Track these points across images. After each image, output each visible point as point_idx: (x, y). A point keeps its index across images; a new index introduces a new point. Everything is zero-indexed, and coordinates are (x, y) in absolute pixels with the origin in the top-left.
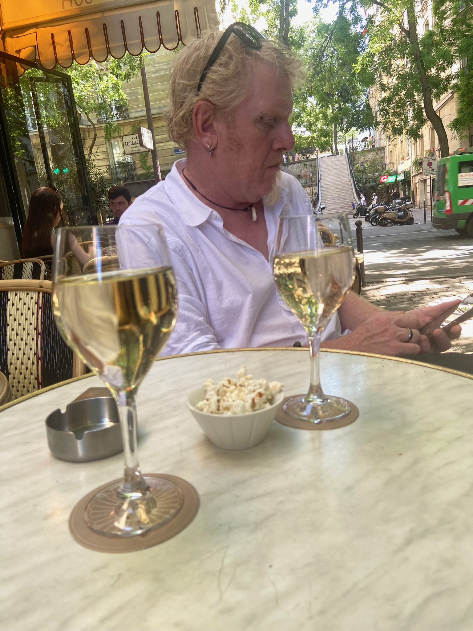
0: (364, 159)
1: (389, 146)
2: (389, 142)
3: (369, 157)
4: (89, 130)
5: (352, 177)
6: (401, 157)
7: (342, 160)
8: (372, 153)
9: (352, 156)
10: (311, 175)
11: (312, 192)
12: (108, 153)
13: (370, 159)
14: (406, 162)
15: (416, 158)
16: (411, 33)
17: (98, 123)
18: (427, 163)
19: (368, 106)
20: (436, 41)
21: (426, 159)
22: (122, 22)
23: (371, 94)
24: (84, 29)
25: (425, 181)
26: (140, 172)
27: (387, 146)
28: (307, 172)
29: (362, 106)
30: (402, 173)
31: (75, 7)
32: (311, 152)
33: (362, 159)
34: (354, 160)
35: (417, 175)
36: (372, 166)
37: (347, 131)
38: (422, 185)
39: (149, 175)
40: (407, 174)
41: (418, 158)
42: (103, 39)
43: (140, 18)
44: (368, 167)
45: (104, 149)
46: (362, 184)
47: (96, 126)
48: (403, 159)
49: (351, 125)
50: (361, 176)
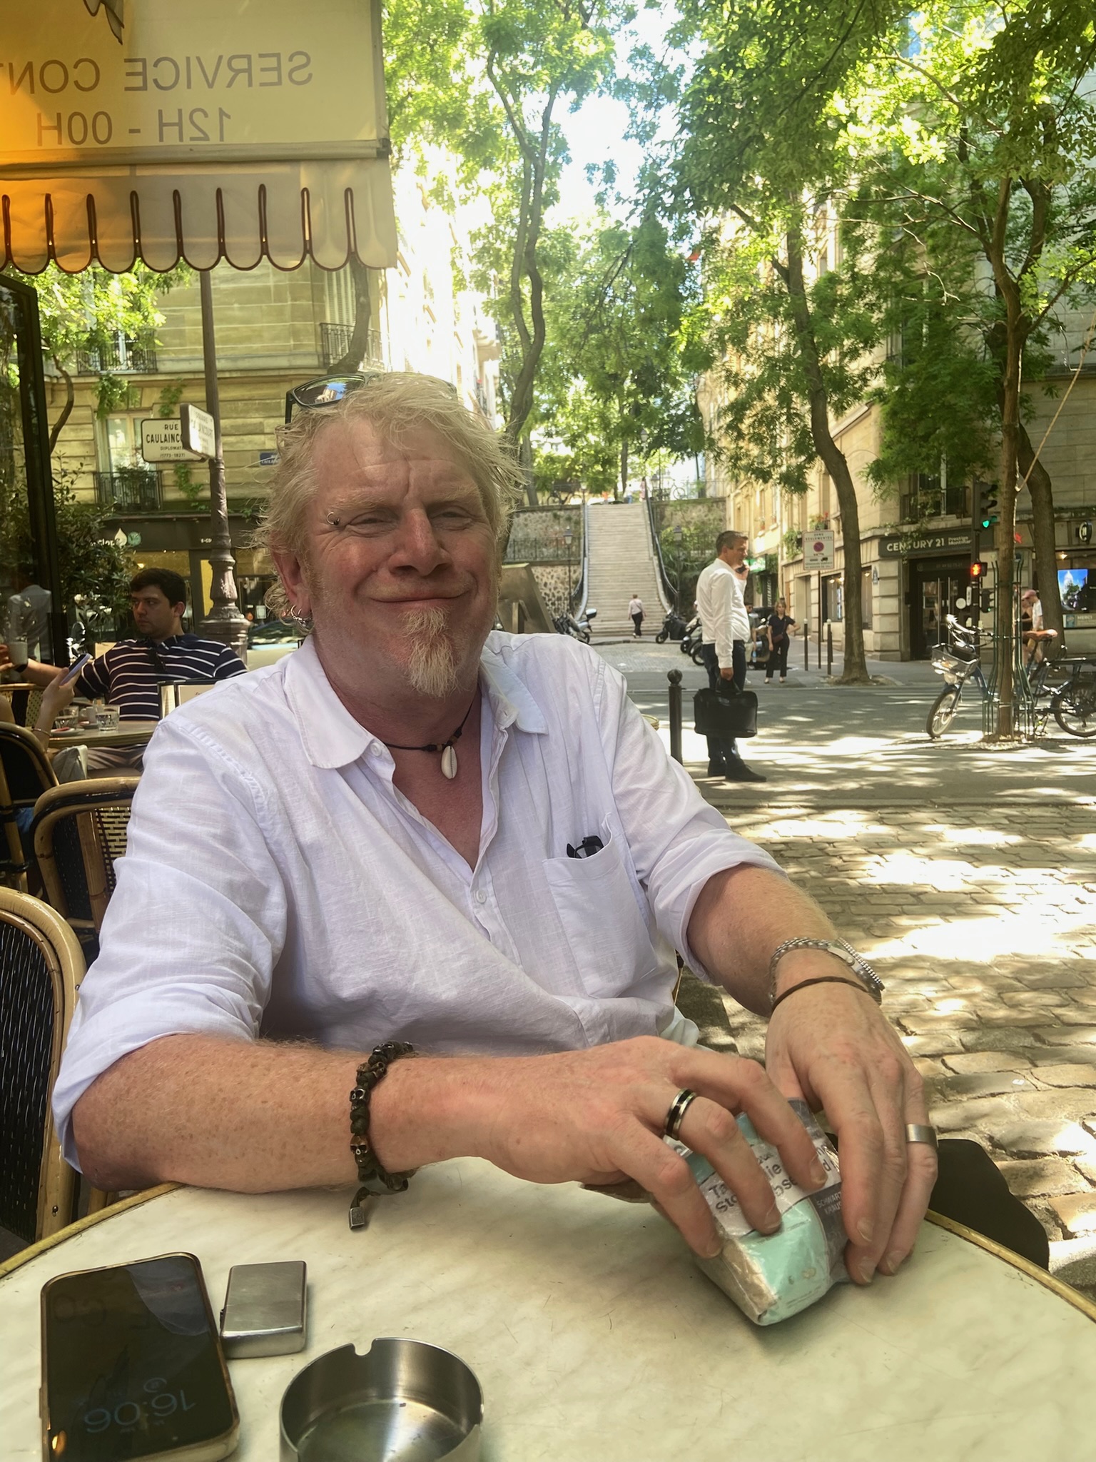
0: (683, 518)
1: (736, 496)
2: (736, 488)
3: (694, 514)
4: (56, 387)
5: (657, 554)
6: (759, 524)
7: (637, 516)
8: (700, 507)
9: (657, 507)
10: (569, 541)
11: (570, 577)
12: (96, 445)
13: (696, 519)
14: (769, 534)
15: (791, 529)
16: (791, 273)
17: (80, 374)
18: (813, 543)
19: (695, 410)
20: (841, 295)
21: (812, 536)
22: (176, 193)
23: (701, 383)
24: (82, 197)
25: (807, 579)
26: (172, 495)
27: (732, 495)
28: (560, 532)
29: (683, 407)
30: (762, 556)
31: (66, 144)
32: (571, 491)
33: (678, 518)
34: (663, 517)
35: (792, 564)
36: (698, 536)
37: (647, 456)
38: (802, 584)
39: (193, 504)
40: (771, 560)
41: (796, 530)
42: (127, 224)
43: (219, 192)
44: (691, 536)
45: (87, 434)
46: (676, 571)
47: (73, 380)
48: (763, 528)
49: (657, 443)
50: (676, 553)
